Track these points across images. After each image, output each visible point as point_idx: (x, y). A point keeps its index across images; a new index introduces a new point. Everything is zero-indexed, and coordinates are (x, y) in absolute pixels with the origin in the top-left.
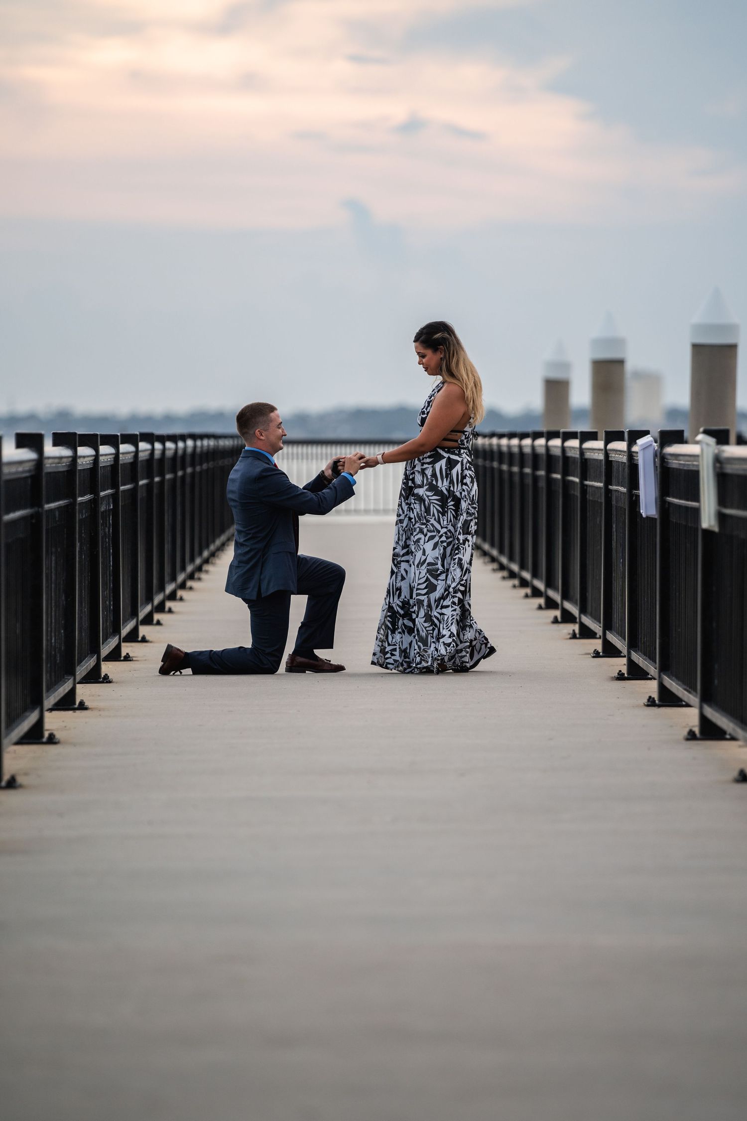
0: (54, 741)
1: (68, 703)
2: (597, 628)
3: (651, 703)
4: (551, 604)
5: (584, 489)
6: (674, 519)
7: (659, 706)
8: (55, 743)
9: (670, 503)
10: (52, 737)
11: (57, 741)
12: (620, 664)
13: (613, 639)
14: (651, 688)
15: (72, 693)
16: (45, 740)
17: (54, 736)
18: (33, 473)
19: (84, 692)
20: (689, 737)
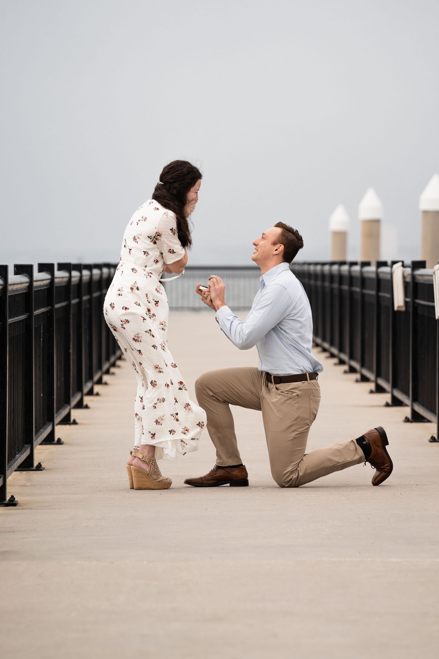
0: (61, 442)
1: (67, 420)
2: (371, 376)
3: (407, 420)
4: (342, 362)
5: (363, 295)
6: (420, 312)
7: (412, 422)
8: (61, 444)
9: (418, 304)
10: (60, 440)
11: (62, 443)
12: (387, 398)
13: (382, 383)
14: (407, 412)
15: (69, 415)
16: (55, 442)
17: (61, 440)
18: (48, 287)
19: (76, 414)
20: (431, 440)
